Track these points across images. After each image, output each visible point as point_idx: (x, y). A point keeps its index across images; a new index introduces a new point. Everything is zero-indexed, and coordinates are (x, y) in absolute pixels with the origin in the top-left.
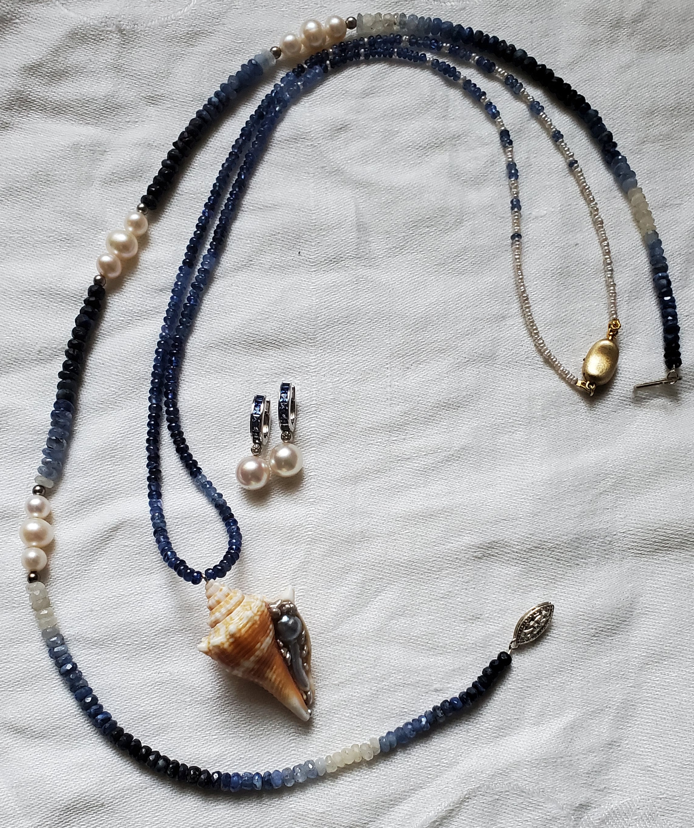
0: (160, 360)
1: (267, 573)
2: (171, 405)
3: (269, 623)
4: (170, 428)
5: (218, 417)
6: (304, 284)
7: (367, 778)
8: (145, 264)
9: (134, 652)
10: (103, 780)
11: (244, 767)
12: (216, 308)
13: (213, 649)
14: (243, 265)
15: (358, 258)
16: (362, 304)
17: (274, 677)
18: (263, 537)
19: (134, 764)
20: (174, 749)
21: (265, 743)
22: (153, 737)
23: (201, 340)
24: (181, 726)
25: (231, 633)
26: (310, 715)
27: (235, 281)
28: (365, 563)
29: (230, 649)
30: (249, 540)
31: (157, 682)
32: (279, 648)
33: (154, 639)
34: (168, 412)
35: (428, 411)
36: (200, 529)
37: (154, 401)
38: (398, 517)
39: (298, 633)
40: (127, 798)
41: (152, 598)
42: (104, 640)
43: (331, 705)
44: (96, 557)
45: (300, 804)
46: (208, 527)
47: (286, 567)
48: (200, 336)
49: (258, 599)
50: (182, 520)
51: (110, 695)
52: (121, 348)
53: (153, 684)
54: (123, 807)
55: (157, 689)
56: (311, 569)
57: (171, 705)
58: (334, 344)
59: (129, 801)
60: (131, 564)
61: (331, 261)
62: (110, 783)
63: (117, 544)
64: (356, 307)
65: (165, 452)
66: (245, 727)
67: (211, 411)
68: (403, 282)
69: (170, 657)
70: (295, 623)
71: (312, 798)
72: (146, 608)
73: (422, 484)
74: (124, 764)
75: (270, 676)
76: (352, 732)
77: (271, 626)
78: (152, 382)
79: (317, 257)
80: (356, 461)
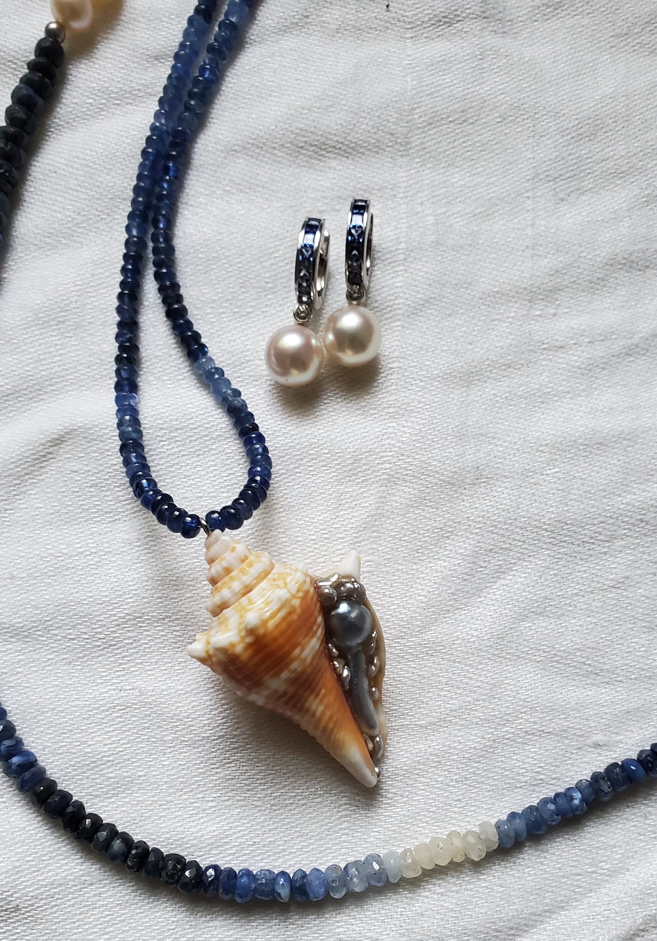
0: (149, 166)
1: (311, 531)
2: (161, 240)
3: (316, 613)
4: (158, 276)
5: (240, 263)
6: (394, 57)
7: (471, 890)
8: (132, 13)
9: (81, 653)
10: (19, 867)
11: (259, 858)
12: (246, 90)
13: (215, 655)
14: (293, 24)
15: (484, 18)
16: (488, 93)
17: (321, 709)
18: (306, 469)
19: (72, 842)
20: (141, 821)
21: (297, 819)
22: (107, 798)
23: (218, 139)
24: (155, 783)
25: (249, 627)
26: (378, 776)
27: (280, 48)
28: (479, 522)
29: (245, 656)
30: (282, 474)
31: (118, 705)
32: (331, 658)
33: (115, 632)
34: (156, 251)
35: (595, 271)
36: (200, 450)
37: (135, 232)
38: (542, 446)
39: (365, 634)
40: (58, 899)
41: (115, 562)
42: (30, 629)
43: (414, 762)
44: (25, 489)
45: (354, 927)
46: (213, 447)
47: (344, 523)
48: (218, 133)
49: (297, 570)
50: (171, 432)
51: (38, 722)
52: (87, 147)
53: (110, 708)
54: (51, 913)
55: (117, 717)
56: (386, 528)
57: (140, 746)
58: (439, 155)
59: (62, 904)
60: (81, 503)
61: (440, 21)
62: (31, 873)
63: (60, 467)
64: (478, 97)
65: (148, 319)
66: (264, 790)
67: (227, 254)
68: (558, 61)
69: (141, 663)
70: (361, 616)
71: (375, 919)
72: (103, 578)
73: (584, 390)
74: (56, 840)
75: (314, 707)
76: (447, 809)
77: (320, 619)
78: (134, 202)
79: (416, 15)
80: (470, 347)
